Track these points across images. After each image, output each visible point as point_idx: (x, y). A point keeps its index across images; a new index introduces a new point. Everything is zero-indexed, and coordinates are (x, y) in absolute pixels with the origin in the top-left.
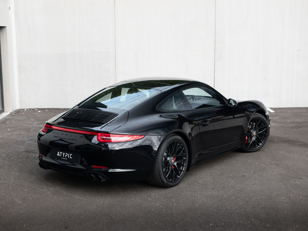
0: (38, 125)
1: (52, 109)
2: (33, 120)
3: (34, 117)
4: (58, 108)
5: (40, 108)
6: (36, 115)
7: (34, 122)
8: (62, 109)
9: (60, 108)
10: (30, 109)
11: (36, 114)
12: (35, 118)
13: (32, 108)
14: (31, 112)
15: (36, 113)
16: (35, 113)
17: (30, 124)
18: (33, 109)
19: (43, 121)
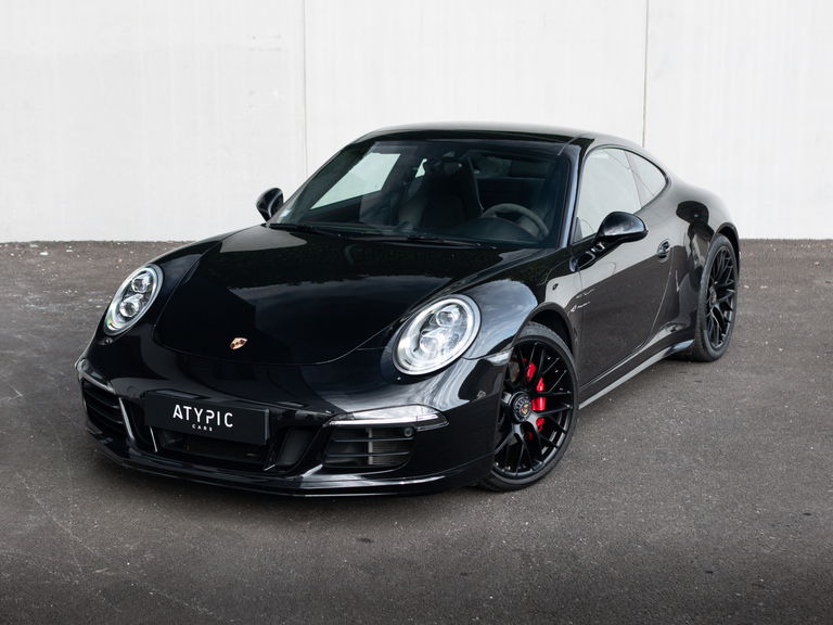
0: (41, 304)
1: (86, 243)
2: (23, 286)
3: (26, 274)
4: (108, 240)
5: (47, 240)
6: (34, 266)
7: (26, 294)
8: (122, 243)
9: (115, 240)
10: (12, 245)
11: (30, 265)
12: (29, 278)
13: (20, 240)
14: (16, 256)
15: (32, 261)
16: (28, 260)
17: (13, 300)
18: (24, 245)
19: (56, 289)
